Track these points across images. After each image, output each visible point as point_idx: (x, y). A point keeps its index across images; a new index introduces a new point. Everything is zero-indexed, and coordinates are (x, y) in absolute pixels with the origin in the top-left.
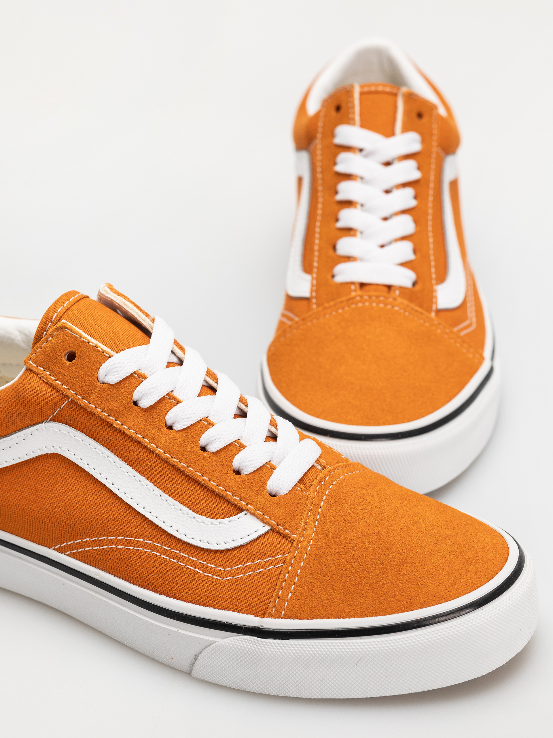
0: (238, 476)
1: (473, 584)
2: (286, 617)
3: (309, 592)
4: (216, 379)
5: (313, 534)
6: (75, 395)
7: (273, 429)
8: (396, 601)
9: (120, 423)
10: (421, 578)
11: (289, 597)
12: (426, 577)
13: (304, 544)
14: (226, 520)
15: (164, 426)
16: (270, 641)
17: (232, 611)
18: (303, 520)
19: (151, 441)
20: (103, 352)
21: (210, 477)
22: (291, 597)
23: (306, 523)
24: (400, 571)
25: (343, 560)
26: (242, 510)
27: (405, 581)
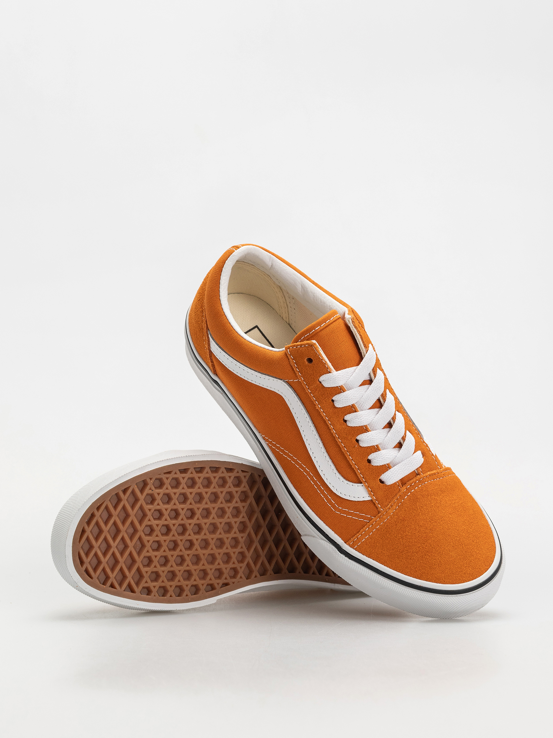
0: (368, 464)
1: (459, 580)
2: (356, 549)
3: (374, 543)
4: (385, 400)
5: (392, 513)
6: (303, 381)
7: (402, 441)
8: (415, 571)
9: (320, 407)
10: (434, 564)
11: (363, 541)
12: (438, 565)
13: (384, 517)
14: (351, 484)
15: (342, 419)
16: (343, 556)
17: (332, 530)
18: (391, 503)
19: (331, 424)
20: (327, 368)
21: (353, 458)
22: (364, 541)
23: (392, 506)
24: (426, 555)
25: (400, 535)
26: (361, 483)
27: (425, 562)
